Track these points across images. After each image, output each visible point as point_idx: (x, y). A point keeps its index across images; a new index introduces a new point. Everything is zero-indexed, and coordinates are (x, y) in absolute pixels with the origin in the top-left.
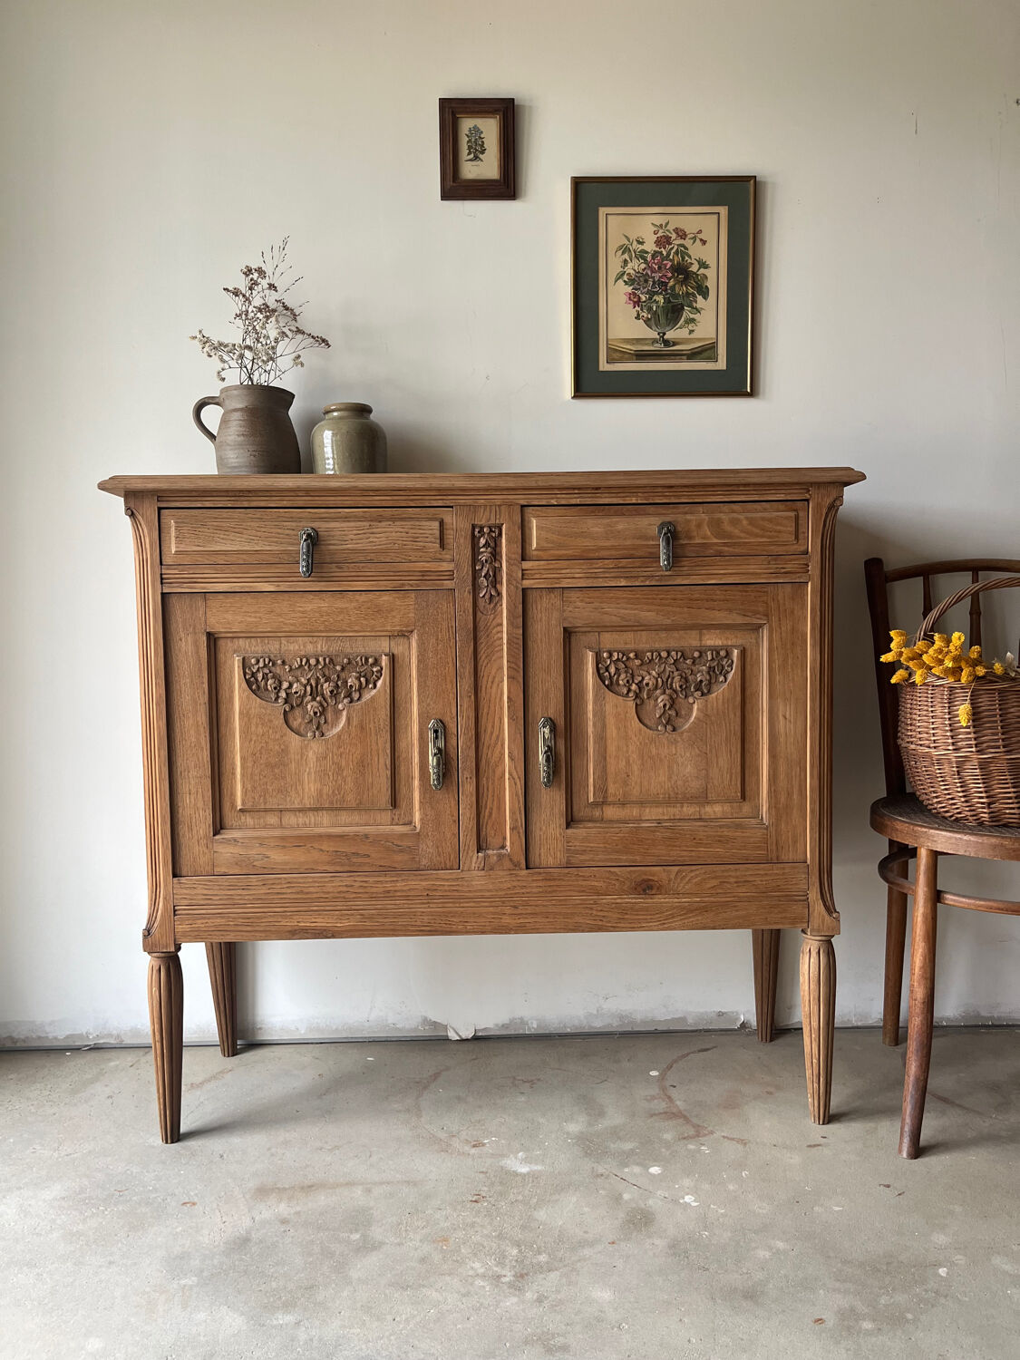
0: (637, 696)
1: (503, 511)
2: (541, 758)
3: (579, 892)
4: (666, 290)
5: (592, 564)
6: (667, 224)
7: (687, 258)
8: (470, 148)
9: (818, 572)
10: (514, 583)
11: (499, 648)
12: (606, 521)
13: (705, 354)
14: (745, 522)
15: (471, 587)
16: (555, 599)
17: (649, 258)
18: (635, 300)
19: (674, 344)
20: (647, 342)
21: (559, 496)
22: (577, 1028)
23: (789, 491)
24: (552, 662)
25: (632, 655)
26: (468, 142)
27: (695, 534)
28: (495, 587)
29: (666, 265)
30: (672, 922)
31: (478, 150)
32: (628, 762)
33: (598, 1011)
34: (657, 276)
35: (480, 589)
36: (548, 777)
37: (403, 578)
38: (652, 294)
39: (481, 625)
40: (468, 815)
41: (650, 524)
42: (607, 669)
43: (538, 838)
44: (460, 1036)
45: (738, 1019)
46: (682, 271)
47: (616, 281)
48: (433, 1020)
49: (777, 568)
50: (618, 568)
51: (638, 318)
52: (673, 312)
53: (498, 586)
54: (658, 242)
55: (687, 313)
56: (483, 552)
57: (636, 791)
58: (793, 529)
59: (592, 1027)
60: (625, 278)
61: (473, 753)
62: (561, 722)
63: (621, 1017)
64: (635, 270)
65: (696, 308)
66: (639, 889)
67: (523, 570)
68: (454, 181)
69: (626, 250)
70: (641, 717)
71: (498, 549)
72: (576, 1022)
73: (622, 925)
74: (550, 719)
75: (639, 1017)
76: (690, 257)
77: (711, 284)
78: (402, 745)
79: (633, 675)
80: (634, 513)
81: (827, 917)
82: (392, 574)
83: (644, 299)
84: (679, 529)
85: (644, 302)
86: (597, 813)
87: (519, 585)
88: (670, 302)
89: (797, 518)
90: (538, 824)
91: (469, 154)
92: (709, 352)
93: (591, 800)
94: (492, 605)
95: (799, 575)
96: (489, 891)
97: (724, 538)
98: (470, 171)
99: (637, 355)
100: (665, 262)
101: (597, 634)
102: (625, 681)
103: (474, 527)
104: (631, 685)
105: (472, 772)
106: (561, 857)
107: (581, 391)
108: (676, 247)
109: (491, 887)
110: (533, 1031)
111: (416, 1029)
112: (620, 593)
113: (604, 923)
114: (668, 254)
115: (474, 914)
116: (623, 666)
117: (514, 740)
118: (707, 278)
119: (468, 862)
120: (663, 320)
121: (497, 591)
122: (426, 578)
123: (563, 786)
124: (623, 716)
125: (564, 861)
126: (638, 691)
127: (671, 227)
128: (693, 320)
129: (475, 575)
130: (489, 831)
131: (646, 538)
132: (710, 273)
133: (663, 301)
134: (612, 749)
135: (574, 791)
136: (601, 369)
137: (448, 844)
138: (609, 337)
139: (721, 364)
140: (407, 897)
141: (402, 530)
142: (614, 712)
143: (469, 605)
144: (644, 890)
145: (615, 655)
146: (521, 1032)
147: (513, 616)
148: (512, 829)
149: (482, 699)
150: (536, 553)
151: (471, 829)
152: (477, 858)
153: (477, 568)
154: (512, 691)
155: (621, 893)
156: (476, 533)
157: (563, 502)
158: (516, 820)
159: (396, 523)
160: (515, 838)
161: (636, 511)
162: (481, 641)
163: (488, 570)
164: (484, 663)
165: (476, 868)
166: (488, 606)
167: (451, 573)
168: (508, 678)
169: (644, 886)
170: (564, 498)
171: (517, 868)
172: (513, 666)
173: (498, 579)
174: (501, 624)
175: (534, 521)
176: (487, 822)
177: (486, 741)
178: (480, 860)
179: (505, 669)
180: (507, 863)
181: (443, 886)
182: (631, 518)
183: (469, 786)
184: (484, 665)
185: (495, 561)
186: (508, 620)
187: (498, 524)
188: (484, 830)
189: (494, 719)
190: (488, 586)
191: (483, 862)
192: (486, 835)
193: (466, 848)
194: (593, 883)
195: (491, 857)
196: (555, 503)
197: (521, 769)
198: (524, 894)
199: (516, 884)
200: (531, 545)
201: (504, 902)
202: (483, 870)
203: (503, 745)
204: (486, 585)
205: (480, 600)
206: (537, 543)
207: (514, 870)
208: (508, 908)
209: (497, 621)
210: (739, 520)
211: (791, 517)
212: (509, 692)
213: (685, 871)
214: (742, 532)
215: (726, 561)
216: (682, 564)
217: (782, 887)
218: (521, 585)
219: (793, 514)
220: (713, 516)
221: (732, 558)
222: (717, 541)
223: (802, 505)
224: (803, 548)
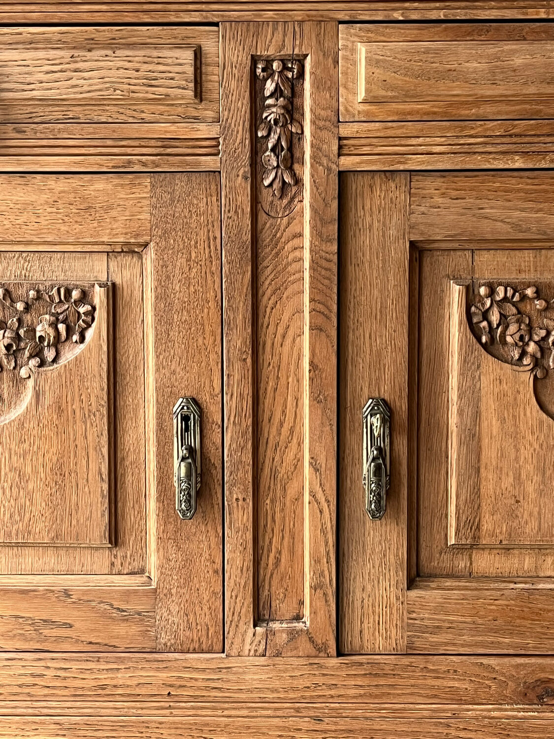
0: (537, 363)
1: (306, 33)
2: (366, 467)
3: (427, 697)
5: (463, 129)
10: (325, 161)
11: (297, 276)
12: (491, 49)
15: (248, 169)
16: (397, 192)
21: (407, 5)
24: (389, 302)
25: (529, 292)
28: (291, 169)
32: (518, 478)
35: (265, 171)
36: (378, 502)
37: (129, 150)
39: (266, 236)
40: (239, 562)
42: (485, 316)
43: (358, 604)
50: (511, 136)
53: (296, 167)
56: (269, 106)
57: (531, 528)
61: (248, 458)
62: (402, 406)
66: (532, 695)
67: (340, 139)
70: (543, 398)
71: (297, 101)
74: (383, 400)
78: (129, 439)
79: (530, 329)
82: (109, 143)
86: (462, 564)
87: (334, 167)
90: (359, 579)
93: (452, 541)
94: (285, 201)
96: (275, 691)
101: (468, 254)
102: (517, 337)
103: (254, 60)
104: (527, 344)
105: (245, 490)
106: (396, 637)
109: (277, 684)
112: (514, 181)
115: (249, 728)
116: (514, 311)
117: (320, 437)
119: (238, 640)
121: (294, 175)
122: (169, 151)
123: (404, 517)
124: (511, 399)
125: (403, 643)
126: (539, 355)
129: (256, 147)
130: (275, 589)
134: (490, 453)
135: (423, 522)
137: (205, 608)
140: (134, 697)
141: (128, 65)
142: (496, 390)
143: (244, 200)
144: (540, 697)
145: (501, 290)
147: (321, 220)
148: (314, 588)
149: (266, 364)
150: (366, 107)
151: (244, 587)
152: (254, 635)
153: (260, 134)
154: (317, 351)
155: (499, 700)
156: (259, 71)
157: (414, 17)
158: (322, 574)
159: (119, 53)
160: (320, 603)
161: (544, 32)
162: (265, 264)
163: (279, 138)
164: (271, 302)
165: (252, 653)
166: (277, 202)
167: (214, 143)
168: (311, 329)
169: (539, 690)
170: (416, 9)
171: (322, 654)
172: (320, 307)
173: (297, 154)
174: (300, 235)
175: (362, 50)
176: (272, 575)
177: (271, 437)
178: (258, 638)
179: (307, 310)
180: (305, 646)
181: (196, 680)
182: (536, 46)
183: (241, 513)
184: (270, 306)
185: (291, 123)
186: (313, 228)
187: (298, 55)
188: (267, 587)
189: (286, 400)
190: (278, 166)
191: (263, 642)
192: (270, 596)
193: (236, 618)
194: (451, 684)
195: (277, 635)
196: (401, 18)
197: (331, 486)
198: (332, 697)
199: (321, 680)
200: (355, 94)
201: (298, 710)
202: (264, 655)
203: (300, 444)
204: (275, 164)
205: (265, 192)
206: (367, 90)
207: (316, 657)
208: (307, 719)
209: (294, 228)
212: (313, 354)
218: (338, 166)
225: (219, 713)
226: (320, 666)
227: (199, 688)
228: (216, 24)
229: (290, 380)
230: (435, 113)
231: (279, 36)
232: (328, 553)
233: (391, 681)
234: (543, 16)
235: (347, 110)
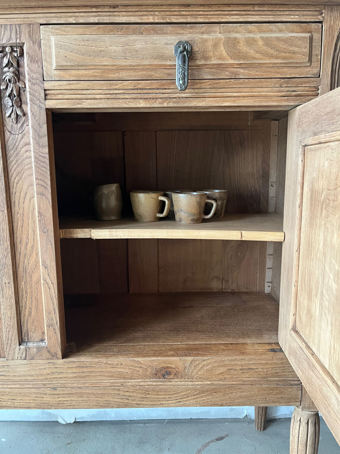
1: (23, 30)
3: (108, 376)
5: (111, 85)
10: (38, 102)
11: (29, 166)
12: (124, 39)
14: (260, 43)
21: (77, 14)
23: (302, 13)
27: (211, 54)
28: (20, 107)
30: (187, 401)
35: (6, 108)
39: (10, 144)
40: (9, 314)
49: (289, 91)
50: (137, 89)
53: (23, 106)
56: (6, 72)
58: (307, 50)
61: (9, 262)
66: (159, 374)
67: (45, 90)
71: (21, 70)
73: (144, 403)
80: (152, 32)
84: (196, 49)
87: (43, 106)
89: (311, 39)
94: (19, 125)
95: (309, 98)
96: (31, 376)
97: (239, 58)
105: (9, 278)
109: (33, 373)
113: (130, 401)
115: (20, 393)
117: (46, 251)
119: (11, 352)
121: (22, 111)
130: (29, 326)
131: (162, 57)
144: (164, 375)
147: (39, 135)
148: (48, 326)
149: (16, 213)
150: (58, 72)
151: (13, 327)
152: (19, 350)
153: (2, 88)
154: (41, 206)
155: (144, 377)
157: (81, 21)
158: (52, 319)
160: (52, 333)
161: (153, 30)
162: (11, 159)
163: (12, 90)
164: (16, 180)
165: (19, 358)
166: (15, 126)
168: (37, 194)
169: (163, 372)
170: (82, 16)
171: (54, 358)
172: (41, 182)
173: (23, 100)
174: (29, 144)
175: (53, 38)
176: (28, 320)
177: (22, 251)
178: (21, 351)
179: (35, 184)
180: (45, 354)
182: (148, 38)
183: (8, 290)
184: (15, 182)
185: (19, 81)
186: (34, 139)
187: (19, 43)
188: (25, 325)
189: (28, 232)
190: (13, 106)
191: (24, 353)
192: (27, 330)
193: (10, 342)
194: (120, 370)
195: (31, 349)
196: (74, 22)
197: (53, 275)
198: (61, 378)
199: (54, 370)
200: (51, 64)
201: (44, 385)
202: (25, 359)
203: (37, 255)
204: (11, 104)
205: (7, 119)
206: (56, 62)
207: (51, 359)
208: (49, 389)
209: (25, 140)
210: (254, 40)
211: (306, 38)
212: (39, 208)
213: (197, 360)
214: (257, 52)
215: (241, 83)
216: (198, 86)
217: (280, 374)
218: (45, 105)
219: (308, 35)
220: (229, 35)
221: (246, 80)
222: (232, 62)
223: (316, 27)
224: (315, 71)
225: (6, 386)
229: (30, 221)
230: (95, 76)
231: (8, 33)
232: (54, 309)
233: (89, 370)
234: (152, 21)
235: (47, 74)
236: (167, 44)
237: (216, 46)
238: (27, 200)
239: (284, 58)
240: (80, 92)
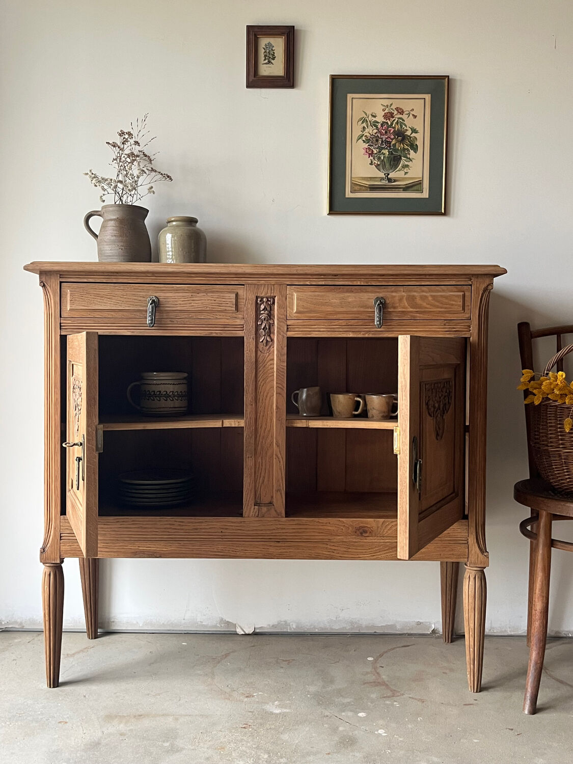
1: (275, 288)
3: (319, 533)
4: (390, 146)
5: (331, 322)
6: (392, 104)
7: (404, 126)
8: (265, 56)
9: (476, 331)
10: (282, 333)
11: (272, 374)
12: (342, 295)
13: (415, 188)
14: (430, 298)
15: (254, 336)
17: (379, 126)
18: (370, 152)
19: (395, 181)
20: (377, 179)
21: (311, 279)
22: (323, 629)
23: (457, 279)
26: (264, 53)
27: (398, 305)
28: (270, 336)
29: (390, 131)
30: (379, 555)
31: (270, 57)
33: (336, 618)
34: (384, 137)
35: (260, 337)
38: (381, 149)
39: (260, 360)
40: (249, 481)
41: (369, 298)
44: (244, 632)
45: (431, 627)
46: (401, 135)
47: (357, 141)
48: (227, 620)
49: (450, 328)
50: (348, 325)
51: (371, 164)
52: (394, 161)
53: (272, 335)
54: (385, 116)
55: (403, 161)
56: (262, 314)
58: (461, 303)
59: (332, 629)
60: (364, 138)
61: (253, 442)
63: (352, 623)
64: (370, 134)
65: (409, 158)
67: (287, 325)
68: (254, 77)
69: (364, 120)
71: (272, 312)
72: (322, 625)
73: (346, 556)
75: (364, 624)
76: (406, 126)
77: (419, 143)
80: (359, 291)
81: (480, 554)
82: (204, 326)
83: (376, 152)
84: (388, 302)
85: (376, 154)
88: (392, 154)
89: (464, 296)
91: (265, 60)
92: (417, 186)
94: (268, 347)
95: (464, 332)
96: (261, 530)
97: (416, 309)
98: (266, 70)
99: (370, 188)
100: (389, 129)
103: (257, 298)
105: (252, 453)
107: (333, 211)
108: (397, 120)
109: (263, 528)
110: (293, 630)
111: (216, 626)
113: (335, 554)
114: (392, 124)
117: (280, 434)
118: (417, 139)
119: (248, 511)
120: (387, 165)
121: (271, 338)
122: (226, 329)
127: (393, 107)
128: (407, 166)
129: (257, 328)
130: (262, 491)
131: (367, 307)
132: (419, 136)
133: (388, 153)
136: (347, 196)
138: (353, 176)
139: (425, 194)
140: (208, 533)
141: (211, 299)
143: (253, 346)
144: (361, 533)
146: (285, 630)
147: (281, 354)
148: (277, 491)
149: (260, 407)
150: (296, 315)
151: (251, 491)
152: (254, 509)
153: (259, 323)
154: (279, 402)
155: (347, 534)
156: (259, 301)
157: (314, 283)
158: (280, 486)
159: (208, 294)
160: (279, 497)
161: (360, 290)
162: (260, 370)
163: (265, 325)
165: (254, 516)
166: (264, 348)
167: (242, 326)
168: (276, 393)
169: (361, 531)
170: (314, 281)
171: (280, 516)
172: (280, 386)
173: (272, 331)
174: (273, 359)
175: (295, 294)
176: (261, 486)
177: (262, 434)
179: (275, 387)
180: (273, 513)
181: (232, 526)
182: (357, 294)
183: (250, 462)
184: (261, 385)
185: (270, 320)
186: (277, 357)
187: (272, 296)
188: (259, 490)
189: (267, 420)
190: (265, 335)
191: (258, 512)
192: (260, 494)
193: (248, 502)
194: (328, 528)
195: (263, 509)
196: (309, 284)
197: (283, 452)
199: (279, 526)
200: (293, 310)
202: (258, 517)
203: (272, 436)
205: (260, 344)
206: (297, 309)
207: (277, 517)
209: (270, 357)
210: (426, 297)
211: (460, 295)
212: (277, 403)
213: (387, 522)
214: (428, 304)
215: (417, 323)
216: (389, 324)
217: (452, 534)
218: (286, 335)
219: (461, 294)
220: (409, 294)
221: (421, 321)
222: (412, 310)
223: (467, 288)
224: (467, 316)
226: (279, 521)
227: (233, 529)
228: (244, 285)
229: (269, 412)
230: (321, 317)
231: (266, 289)
232: (282, 478)
233: (305, 527)
234: (359, 284)
235: (290, 315)
236: (369, 299)
237: (401, 300)
238: (268, 398)
239: (446, 308)
240: (308, 327)
